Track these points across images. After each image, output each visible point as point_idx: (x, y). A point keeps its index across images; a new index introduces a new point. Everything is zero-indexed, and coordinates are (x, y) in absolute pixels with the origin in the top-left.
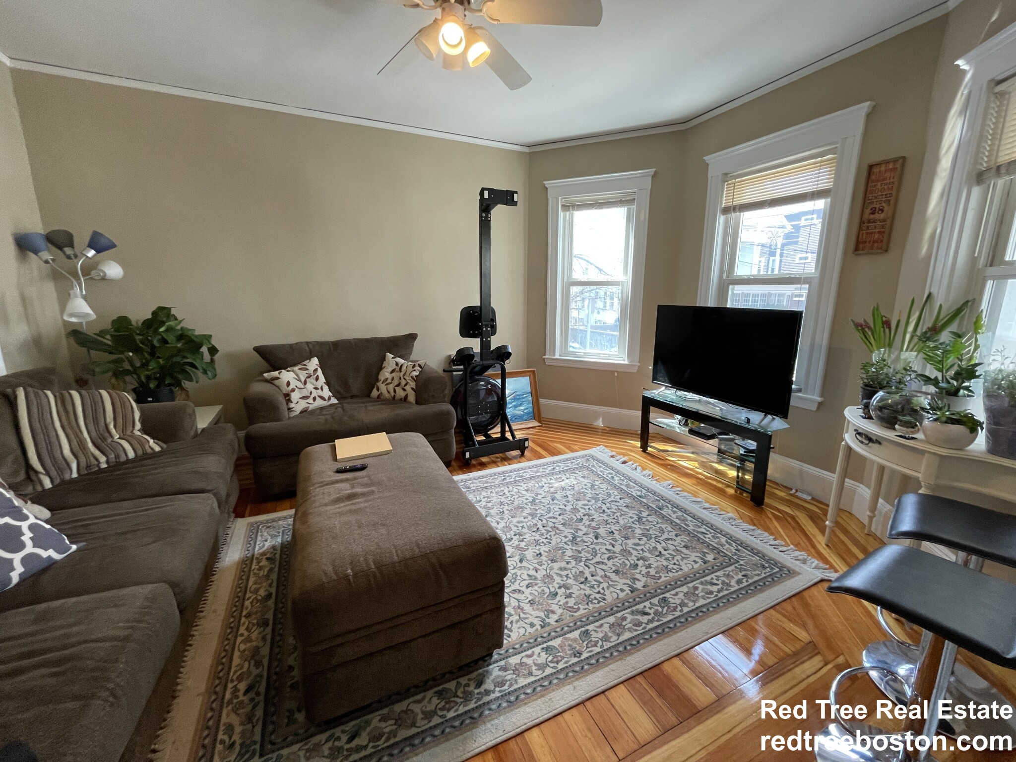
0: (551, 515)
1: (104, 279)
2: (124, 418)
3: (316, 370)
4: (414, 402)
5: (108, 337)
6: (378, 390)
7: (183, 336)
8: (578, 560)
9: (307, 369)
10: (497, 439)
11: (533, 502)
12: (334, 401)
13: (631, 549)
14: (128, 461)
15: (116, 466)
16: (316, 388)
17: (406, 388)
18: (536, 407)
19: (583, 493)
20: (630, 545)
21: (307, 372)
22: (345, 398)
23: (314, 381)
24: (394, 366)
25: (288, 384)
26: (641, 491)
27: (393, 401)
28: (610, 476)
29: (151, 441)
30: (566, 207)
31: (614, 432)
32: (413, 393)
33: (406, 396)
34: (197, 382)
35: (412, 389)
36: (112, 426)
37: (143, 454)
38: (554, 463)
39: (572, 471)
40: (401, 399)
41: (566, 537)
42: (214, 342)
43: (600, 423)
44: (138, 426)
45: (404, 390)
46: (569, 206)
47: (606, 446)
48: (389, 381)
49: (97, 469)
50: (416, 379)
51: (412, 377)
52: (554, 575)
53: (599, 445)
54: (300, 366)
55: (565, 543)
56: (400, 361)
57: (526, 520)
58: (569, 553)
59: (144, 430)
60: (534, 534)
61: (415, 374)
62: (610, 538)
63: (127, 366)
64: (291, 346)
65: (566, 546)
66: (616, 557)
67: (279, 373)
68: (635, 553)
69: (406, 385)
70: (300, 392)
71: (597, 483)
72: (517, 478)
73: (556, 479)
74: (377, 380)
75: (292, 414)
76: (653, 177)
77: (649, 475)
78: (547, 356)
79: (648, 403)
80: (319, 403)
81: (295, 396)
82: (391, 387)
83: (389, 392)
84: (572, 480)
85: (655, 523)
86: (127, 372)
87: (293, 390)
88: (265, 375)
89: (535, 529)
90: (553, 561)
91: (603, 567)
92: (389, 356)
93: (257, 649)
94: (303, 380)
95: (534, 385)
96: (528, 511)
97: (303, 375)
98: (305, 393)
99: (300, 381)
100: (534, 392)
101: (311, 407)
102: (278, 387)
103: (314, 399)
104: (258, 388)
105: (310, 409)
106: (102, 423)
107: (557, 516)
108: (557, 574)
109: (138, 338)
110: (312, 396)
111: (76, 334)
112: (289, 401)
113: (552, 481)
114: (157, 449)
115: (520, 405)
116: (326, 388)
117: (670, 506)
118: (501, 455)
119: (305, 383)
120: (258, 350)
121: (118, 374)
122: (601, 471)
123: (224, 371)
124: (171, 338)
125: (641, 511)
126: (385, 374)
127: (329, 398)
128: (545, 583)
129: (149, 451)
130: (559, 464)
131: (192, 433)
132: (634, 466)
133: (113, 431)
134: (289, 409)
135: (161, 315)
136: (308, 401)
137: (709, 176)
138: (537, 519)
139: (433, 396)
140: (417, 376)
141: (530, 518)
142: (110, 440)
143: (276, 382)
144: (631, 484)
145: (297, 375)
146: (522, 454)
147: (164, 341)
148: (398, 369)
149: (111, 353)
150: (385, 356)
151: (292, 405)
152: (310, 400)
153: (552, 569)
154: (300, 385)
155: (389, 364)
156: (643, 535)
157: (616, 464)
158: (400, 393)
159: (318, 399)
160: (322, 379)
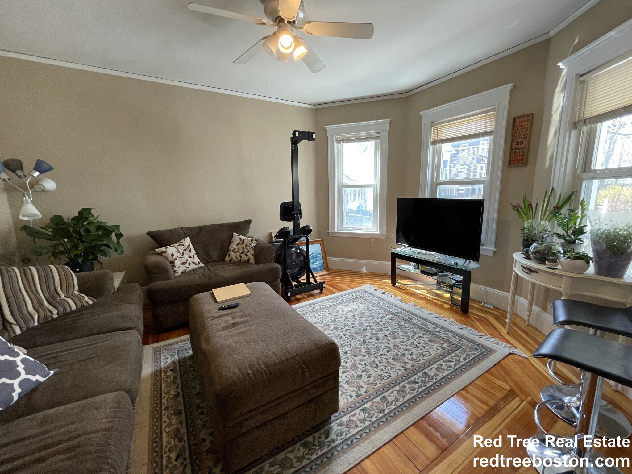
0: (347, 328)
1: (43, 191)
2: (67, 283)
3: (189, 245)
4: (254, 263)
5: (50, 230)
6: (229, 256)
7: (100, 227)
8: (370, 354)
9: (183, 245)
10: (305, 284)
11: (335, 320)
12: (202, 265)
13: (399, 345)
14: (72, 312)
15: (65, 315)
16: (190, 257)
17: (248, 254)
18: (325, 262)
19: (363, 313)
20: (398, 342)
21: (183, 247)
22: (208, 262)
23: (188, 253)
24: (239, 241)
25: (173, 255)
26: (397, 310)
27: (240, 263)
28: (377, 302)
29: (86, 297)
30: (339, 141)
31: (374, 275)
32: (253, 257)
33: (249, 259)
34: (110, 257)
35: (252, 254)
36: (59, 289)
37: (82, 306)
38: (342, 296)
39: (354, 300)
40: (245, 261)
41: (359, 341)
42: (122, 231)
43: (364, 270)
44: (77, 288)
45: (247, 255)
46: (340, 140)
47: (371, 284)
48: (236, 250)
49: (51, 319)
50: (254, 248)
51: (251, 247)
52: (358, 365)
53: (366, 284)
54: (179, 243)
55: (360, 344)
56: (243, 237)
57: (333, 332)
58: (363, 350)
59: (80, 291)
60: (339, 340)
61: (253, 245)
62: (386, 339)
63: (62, 248)
64: (171, 230)
65: (360, 346)
66: (392, 350)
67: (166, 248)
68: (402, 347)
69: (247, 253)
70: (180, 260)
71: (370, 306)
72: (322, 307)
73: (346, 306)
74: (229, 250)
75: (177, 275)
76: (390, 123)
77: (400, 300)
78: (330, 231)
79: (395, 257)
80: (193, 266)
81: (177, 263)
82: (238, 254)
83: (237, 257)
84: (355, 305)
85: (409, 328)
86: (62, 253)
87: (176, 259)
88: (157, 250)
89: (340, 337)
90: (355, 356)
91: (385, 357)
92: (235, 234)
93: (178, 430)
94: (181, 253)
95: (323, 248)
96: (333, 327)
97: (181, 249)
98: (184, 260)
99: (179, 253)
100: (323, 253)
101: (188, 270)
102: (166, 257)
103: (189, 264)
104: (153, 259)
105: (187, 271)
106: (52, 288)
107: (351, 328)
108: (359, 363)
109: (71, 229)
110: (188, 262)
111: (28, 228)
112: (174, 266)
113: (343, 307)
114: (91, 302)
115: (316, 262)
116: (196, 257)
117: (416, 317)
118: (308, 293)
119: (183, 254)
120: (150, 234)
121: (55, 254)
122: (371, 299)
123: (128, 249)
124: (92, 228)
125: (400, 322)
126: (234, 246)
127: (199, 263)
128: (353, 370)
129: (86, 304)
130: (345, 296)
131: (112, 292)
132: (390, 295)
133: (60, 292)
134: (174, 271)
135: (85, 214)
136: (185, 265)
137: (423, 123)
138: (339, 331)
139: (266, 259)
140: (254, 247)
141: (335, 331)
142: (58, 299)
143: (164, 254)
144: (391, 305)
145: (178, 250)
146: (321, 292)
147: (88, 231)
148: (241, 242)
149: (51, 240)
150: (232, 235)
151: (175, 269)
152: (187, 265)
153: (355, 361)
154: (180, 256)
155: (235, 239)
156: (404, 335)
157: (379, 294)
158: (244, 258)
159: (192, 264)
160: (193, 251)
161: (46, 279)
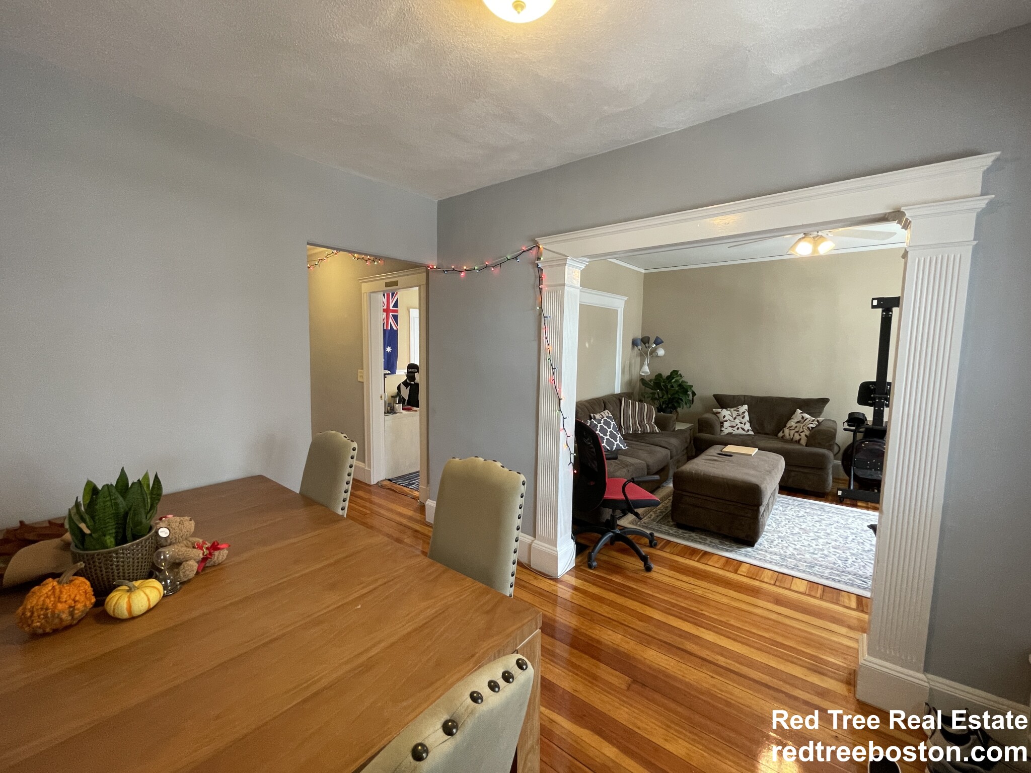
1: (657, 356)
2: (650, 416)
3: (744, 412)
4: (804, 444)
5: (652, 382)
6: (783, 432)
7: (681, 386)
9: (738, 411)
12: (751, 433)
14: (647, 433)
15: (644, 433)
16: (741, 423)
17: (802, 434)
21: (738, 412)
22: (759, 433)
23: (741, 419)
24: (800, 419)
25: (724, 417)
27: (791, 441)
29: (656, 428)
32: (806, 438)
33: (800, 440)
34: (682, 409)
35: (806, 435)
36: (645, 418)
37: (653, 432)
40: (796, 441)
42: (693, 389)
44: (653, 420)
45: (800, 435)
48: (793, 428)
50: (812, 430)
51: (808, 428)
54: (735, 409)
56: (806, 416)
59: (655, 423)
63: (656, 396)
64: (734, 396)
67: (722, 410)
69: (802, 432)
70: (730, 423)
74: (785, 426)
75: (722, 434)
80: (740, 432)
81: (726, 424)
82: (793, 432)
83: (790, 435)
86: (656, 399)
87: (726, 421)
88: (714, 410)
92: (799, 411)
93: (667, 507)
94: (734, 417)
97: (735, 414)
98: (733, 424)
99: (732, 416)
101: (734, 433)
102: (718, 418)
103: (738, 429)
104: (708, 416)
106: (642, 416)
109: (662, 384)
110: (737, 427)
111: (643, 380)
112: (722, 426)
114: (658, 431)
116: (748, 425)
119: (735, 418)
120: (715, 396)
121: (653, 399)
123: (697, 406)
124: (675, 385)
126: (792, 423)
127: (748, 431)
129: (655, 431)
131: (672, 429)
133: (645, 420)
134: (721, 430)
135: (675, 373)
136: (734, 429)
140: (812, 428)
142: (643, 423)
143: (718, 415)
145: (732, 413)
147: (672, 386)
148: (802, 421)
149: (652, 389)
150: (795, 411)
151: (723, 429)
152: (735, 429)
154: (731, 419)
155: (796, 416)
158: (797, 437)
159: (740, 429)
160: (747, 418)
161: (641, 409)
